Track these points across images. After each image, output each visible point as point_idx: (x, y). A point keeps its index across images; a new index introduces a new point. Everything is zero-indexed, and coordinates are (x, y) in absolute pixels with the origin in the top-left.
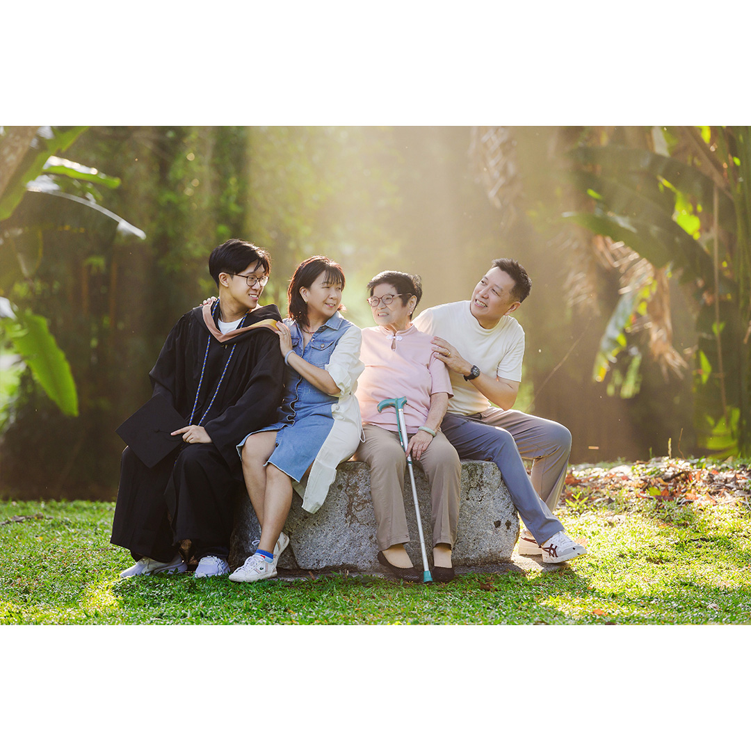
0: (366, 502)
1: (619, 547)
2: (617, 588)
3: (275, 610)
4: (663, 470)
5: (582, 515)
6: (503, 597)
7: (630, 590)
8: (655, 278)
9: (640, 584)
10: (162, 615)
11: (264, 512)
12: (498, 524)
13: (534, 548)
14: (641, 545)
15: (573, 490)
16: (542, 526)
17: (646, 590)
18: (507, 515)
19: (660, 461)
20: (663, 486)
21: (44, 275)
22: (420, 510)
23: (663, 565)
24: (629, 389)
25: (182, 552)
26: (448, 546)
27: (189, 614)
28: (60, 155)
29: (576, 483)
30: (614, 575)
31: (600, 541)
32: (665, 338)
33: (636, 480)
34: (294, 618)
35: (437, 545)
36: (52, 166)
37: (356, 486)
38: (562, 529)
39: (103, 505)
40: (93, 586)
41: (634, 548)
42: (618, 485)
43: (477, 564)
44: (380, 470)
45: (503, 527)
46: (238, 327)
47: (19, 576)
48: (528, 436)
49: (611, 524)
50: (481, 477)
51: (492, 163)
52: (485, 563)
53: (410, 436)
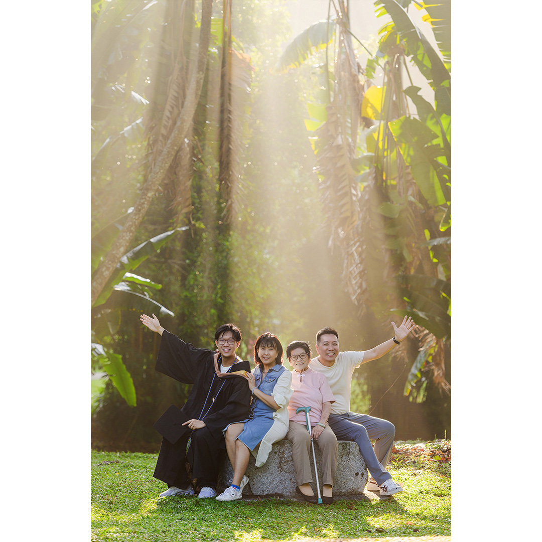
0: (289, 461)
1: (419, 488)
2: (419, 510)
3: (241, 517)
4: (441, 446)
5: (400, 469)
6: (359, 513)
7: (425, 511)
8: (437, 343)
9: (431, 508)
10: (182, 518)
11: (235, 465)
12: (357, 474)
13: (376, 487)
14: (431, 487)
15: (395, 456)
16: (380, 476)
17: (434, 512)
18: (361, 470)
19: (440, 441)
20: (442, 455)
21: (121, 332)
22: (317, 466)
23: (443, 498)
24: (420, 399)
25: (192, 484)
26: (330, 486)
27: (196, 518)
28: (131, 272)
29: (397, 452)
30: (417, 503)
31: (409, 484)
32: (441, 374)
33: (428, 452)
34: (251, 522)
35: (325, 485)
36: (127, 277)
37: (283, 453)
38: (391, 478)
39: (149, 455)
40: (146, 501)
41: (427, 488)
42: (418, 454)
43: (346, 495)
44: (297, 444)
45: (360, 476)
46: (228, 372)
47: (107, 495)
48: (373, 428)
49: (415, 474)
50: (349, 449)
51: (354, 282)
52: (350, 494)
53: (312, 427)
